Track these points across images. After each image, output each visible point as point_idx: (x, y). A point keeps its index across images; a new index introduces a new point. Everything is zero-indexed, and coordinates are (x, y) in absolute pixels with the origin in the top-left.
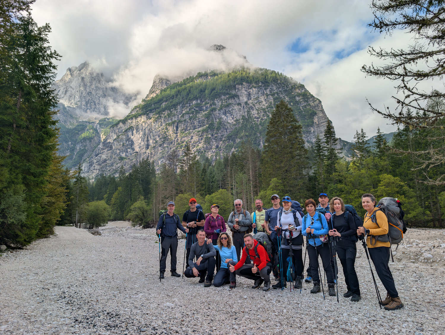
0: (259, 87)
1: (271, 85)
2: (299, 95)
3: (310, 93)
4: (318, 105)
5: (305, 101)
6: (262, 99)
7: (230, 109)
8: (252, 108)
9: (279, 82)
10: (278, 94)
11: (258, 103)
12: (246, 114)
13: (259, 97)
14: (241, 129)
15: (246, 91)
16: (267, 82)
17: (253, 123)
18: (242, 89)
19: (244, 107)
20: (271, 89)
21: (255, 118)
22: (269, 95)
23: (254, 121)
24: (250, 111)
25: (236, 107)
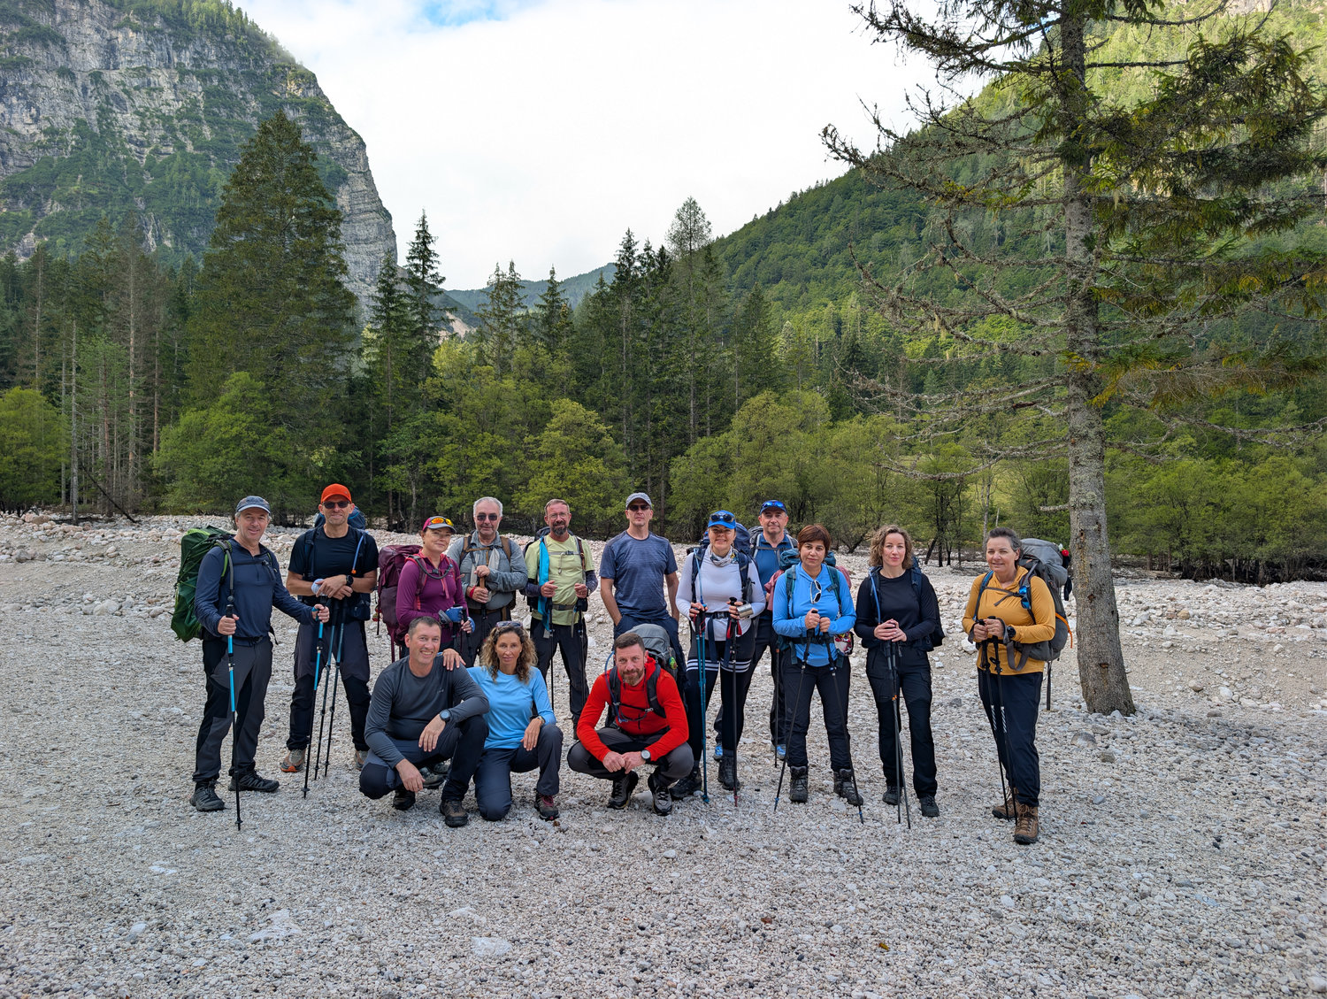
0: (151, 32)
1: (201, 40)
2: (297, 104)
3: (331, 107)
4: (354, 155)
5: (315, 130)
6: (162, 78)
7: (25, 82)
8: (120, 102)
9: (229, 37)
10: (222, 79)
11: (143, 91)
12: (94, 116)
13: (149, 70)
14: (70, 167)
15: (98, 30)
16: (183, 24)
17: (122, 157)
18: (82, 18)
19: (85, 89)
20: (197, 52)
21: (130, 142)
22: (188, 72)
23: (126, 152)
24: (112, 112)
25: (52, 81)
